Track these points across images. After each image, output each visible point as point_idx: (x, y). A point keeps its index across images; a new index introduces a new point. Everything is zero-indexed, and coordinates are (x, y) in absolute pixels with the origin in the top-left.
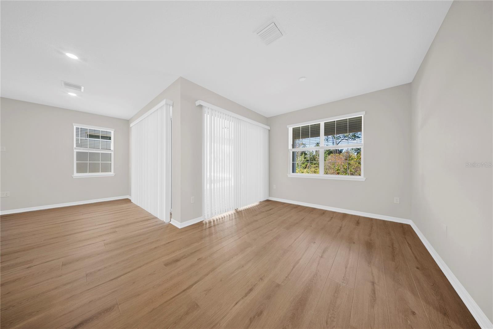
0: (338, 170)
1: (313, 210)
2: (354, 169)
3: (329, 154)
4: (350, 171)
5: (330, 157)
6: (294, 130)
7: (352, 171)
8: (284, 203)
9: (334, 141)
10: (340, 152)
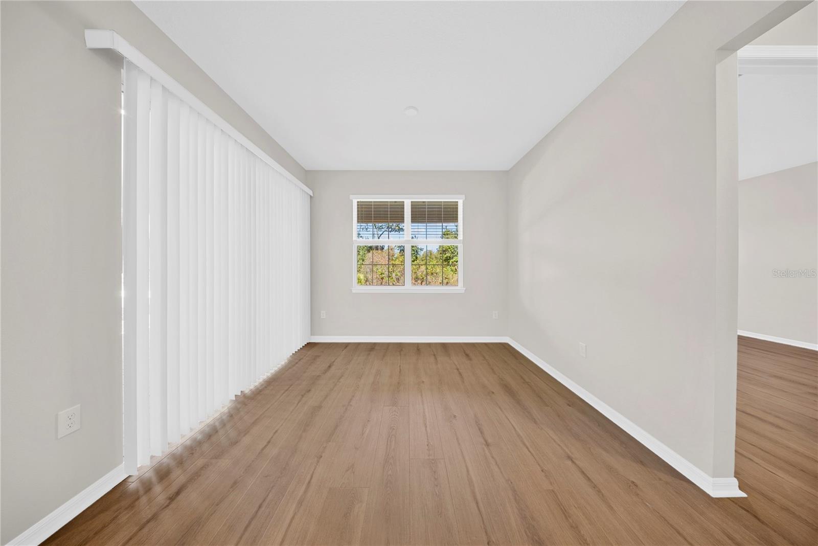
0: (382, 274)
1: (400, 346)
2: (399, 272)
3: (369, 251)
4: (396, 275)
5: (370, 254)
6: (360, 205)
7: (398, 275)
8: (346, 345)
9: (376, 233)
10: (382, 248)
